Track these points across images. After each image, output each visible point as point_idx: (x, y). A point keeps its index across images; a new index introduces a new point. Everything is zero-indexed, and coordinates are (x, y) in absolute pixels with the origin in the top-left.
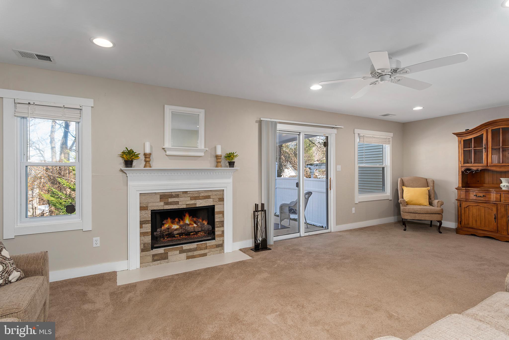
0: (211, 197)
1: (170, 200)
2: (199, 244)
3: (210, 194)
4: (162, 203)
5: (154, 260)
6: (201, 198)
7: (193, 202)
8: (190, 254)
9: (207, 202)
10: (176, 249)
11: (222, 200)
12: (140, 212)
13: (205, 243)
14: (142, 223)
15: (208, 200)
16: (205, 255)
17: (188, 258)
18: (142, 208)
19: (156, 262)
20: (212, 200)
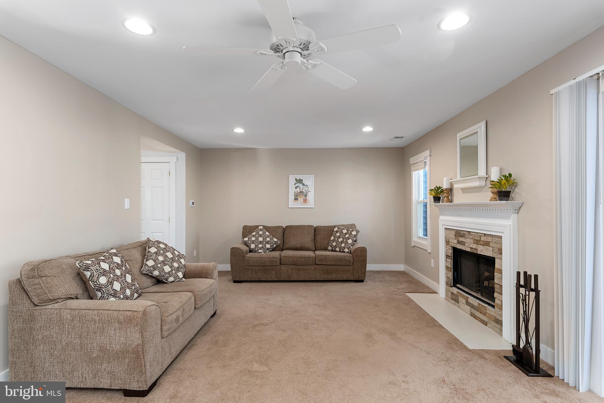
0: (490, 244)
1: (461, 239)
2: (481, 304)
3: (489, 239)
4: (456, 241)
5: (452, 299)
6: (481, 242)
7: (474, 246)
8: (473, 311)
9: (488, 251)
10: (463, 296)
11: (500, 252)
12: (446, 246)
13: (485, 307)
14: (447, 256)
15: (488, 247)
16: (485, 324)
17: (472, 315)
18: (447, 242)
19: (452, 300)
20: (491, 248)
